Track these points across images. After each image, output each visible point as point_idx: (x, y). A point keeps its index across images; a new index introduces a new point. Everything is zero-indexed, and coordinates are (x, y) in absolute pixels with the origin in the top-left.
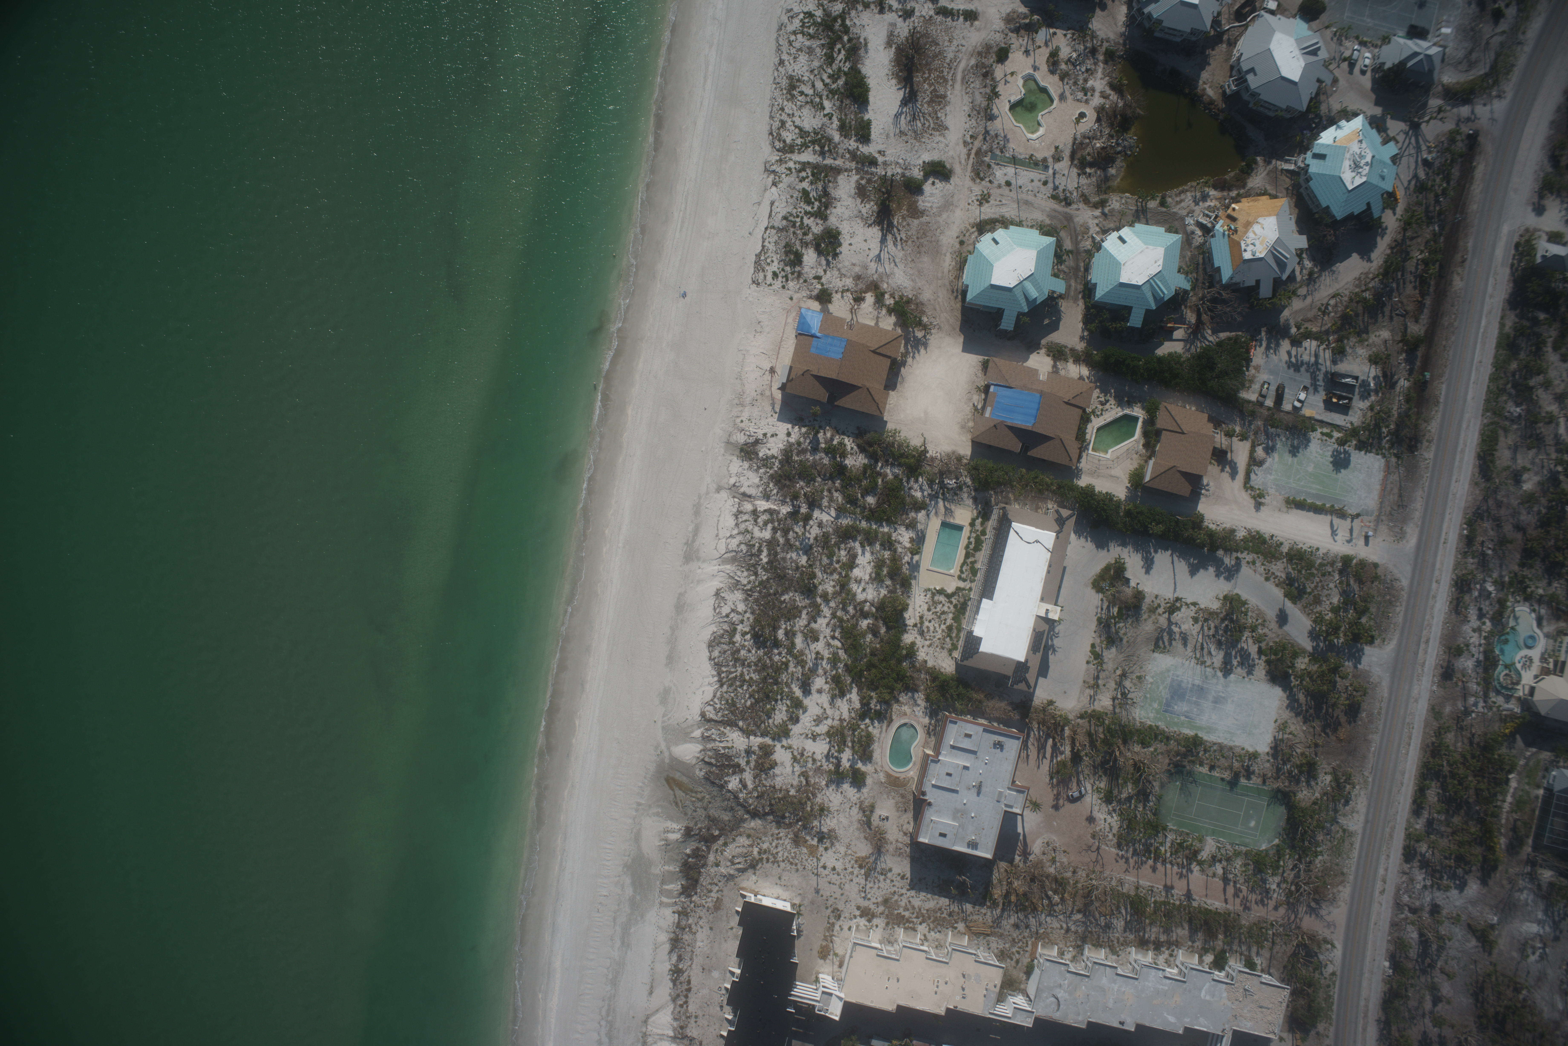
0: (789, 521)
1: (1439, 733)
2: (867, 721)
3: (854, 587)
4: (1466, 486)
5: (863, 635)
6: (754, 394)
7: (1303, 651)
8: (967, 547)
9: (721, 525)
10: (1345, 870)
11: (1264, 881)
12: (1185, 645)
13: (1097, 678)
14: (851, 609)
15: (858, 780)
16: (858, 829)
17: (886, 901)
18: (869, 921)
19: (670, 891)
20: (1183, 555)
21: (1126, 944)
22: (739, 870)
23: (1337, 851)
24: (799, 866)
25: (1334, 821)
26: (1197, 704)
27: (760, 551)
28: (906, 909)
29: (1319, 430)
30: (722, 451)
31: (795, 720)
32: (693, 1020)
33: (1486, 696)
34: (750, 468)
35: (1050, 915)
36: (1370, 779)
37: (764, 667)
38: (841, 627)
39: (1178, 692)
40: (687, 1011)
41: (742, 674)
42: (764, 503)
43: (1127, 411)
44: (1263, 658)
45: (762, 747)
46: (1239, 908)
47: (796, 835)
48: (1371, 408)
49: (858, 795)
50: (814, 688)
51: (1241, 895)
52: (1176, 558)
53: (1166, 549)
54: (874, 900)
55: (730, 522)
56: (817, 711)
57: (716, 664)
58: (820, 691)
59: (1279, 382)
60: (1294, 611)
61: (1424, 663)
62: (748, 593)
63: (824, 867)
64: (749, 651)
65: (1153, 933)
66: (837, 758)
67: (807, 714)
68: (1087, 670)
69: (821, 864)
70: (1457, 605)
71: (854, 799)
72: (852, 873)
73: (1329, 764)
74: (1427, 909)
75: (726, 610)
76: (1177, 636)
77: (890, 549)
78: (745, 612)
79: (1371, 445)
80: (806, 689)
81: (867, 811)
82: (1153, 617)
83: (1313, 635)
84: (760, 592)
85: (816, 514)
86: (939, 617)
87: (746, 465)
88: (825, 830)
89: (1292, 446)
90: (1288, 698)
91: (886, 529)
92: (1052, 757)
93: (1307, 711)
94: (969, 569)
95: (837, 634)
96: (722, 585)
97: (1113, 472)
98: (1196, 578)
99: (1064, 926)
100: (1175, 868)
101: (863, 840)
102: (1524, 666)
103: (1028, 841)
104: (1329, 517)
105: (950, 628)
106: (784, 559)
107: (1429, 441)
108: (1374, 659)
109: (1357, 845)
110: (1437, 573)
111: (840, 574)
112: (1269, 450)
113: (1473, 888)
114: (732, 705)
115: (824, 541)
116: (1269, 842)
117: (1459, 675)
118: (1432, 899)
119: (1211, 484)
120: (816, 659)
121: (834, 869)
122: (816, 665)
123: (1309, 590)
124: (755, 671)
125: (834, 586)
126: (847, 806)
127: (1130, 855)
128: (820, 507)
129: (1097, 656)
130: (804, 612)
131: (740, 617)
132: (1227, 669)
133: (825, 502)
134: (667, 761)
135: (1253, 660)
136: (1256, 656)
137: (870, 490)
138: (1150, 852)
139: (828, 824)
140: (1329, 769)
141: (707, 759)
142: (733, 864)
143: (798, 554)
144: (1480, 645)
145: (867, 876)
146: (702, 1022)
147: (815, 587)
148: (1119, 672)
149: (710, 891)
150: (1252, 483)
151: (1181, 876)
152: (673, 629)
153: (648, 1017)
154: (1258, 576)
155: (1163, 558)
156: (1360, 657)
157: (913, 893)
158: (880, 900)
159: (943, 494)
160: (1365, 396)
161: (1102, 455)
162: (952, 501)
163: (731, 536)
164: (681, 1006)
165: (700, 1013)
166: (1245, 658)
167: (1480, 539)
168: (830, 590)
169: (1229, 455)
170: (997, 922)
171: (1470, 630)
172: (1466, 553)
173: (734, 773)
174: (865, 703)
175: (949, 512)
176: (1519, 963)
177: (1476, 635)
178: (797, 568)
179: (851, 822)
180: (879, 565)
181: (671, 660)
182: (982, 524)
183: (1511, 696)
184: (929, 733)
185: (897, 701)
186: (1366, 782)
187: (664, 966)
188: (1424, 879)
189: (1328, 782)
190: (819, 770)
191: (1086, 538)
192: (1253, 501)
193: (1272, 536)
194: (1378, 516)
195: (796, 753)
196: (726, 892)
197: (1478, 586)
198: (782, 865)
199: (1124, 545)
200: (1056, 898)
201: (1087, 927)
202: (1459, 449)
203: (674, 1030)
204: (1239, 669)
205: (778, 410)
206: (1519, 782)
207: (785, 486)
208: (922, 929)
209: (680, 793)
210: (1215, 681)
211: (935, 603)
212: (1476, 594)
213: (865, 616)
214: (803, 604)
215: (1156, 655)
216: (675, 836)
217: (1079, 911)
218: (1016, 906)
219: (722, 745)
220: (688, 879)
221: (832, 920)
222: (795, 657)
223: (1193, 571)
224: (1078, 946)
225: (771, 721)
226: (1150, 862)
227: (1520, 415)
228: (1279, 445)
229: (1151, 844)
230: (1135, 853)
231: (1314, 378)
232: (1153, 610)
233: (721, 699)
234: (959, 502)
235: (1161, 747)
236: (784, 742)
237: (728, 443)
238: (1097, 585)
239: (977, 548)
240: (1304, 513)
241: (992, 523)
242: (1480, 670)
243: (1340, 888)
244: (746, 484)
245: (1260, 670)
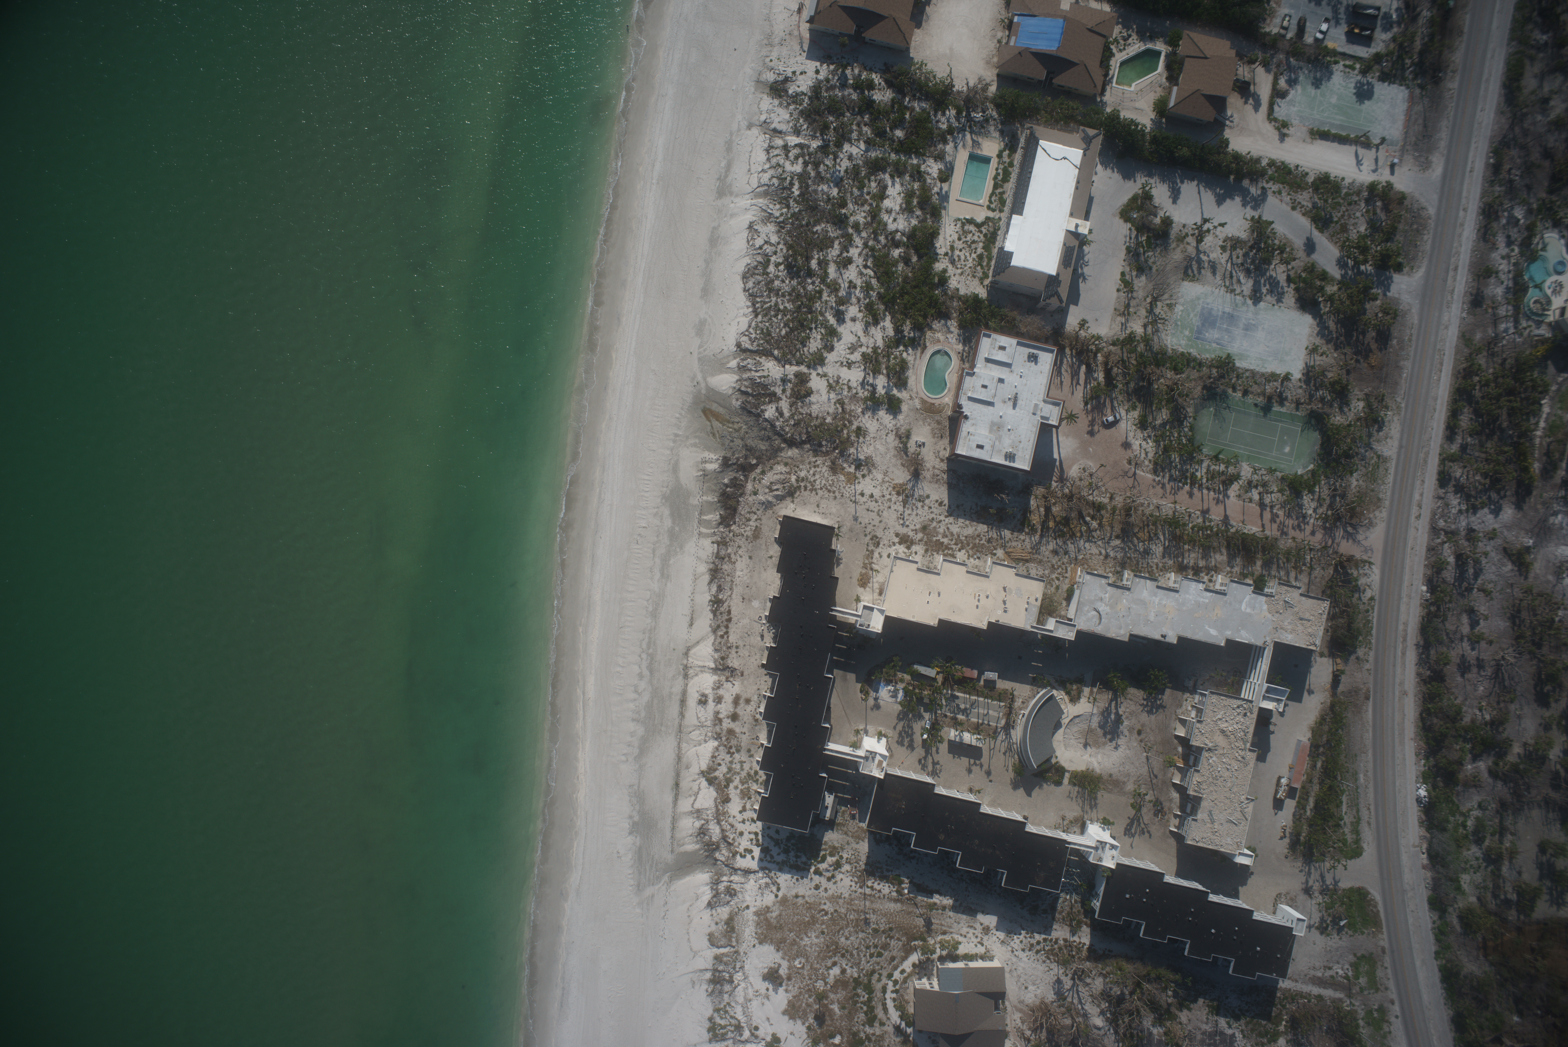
0: (819, 155)
1: (1470, 358)
2: (901, 348)
3: (885, 217)
4: (1492, 115)
5: (895, 263)
6: (782, 34)
7: (1333, 279)
8: (995, 178)
9: (753, 160)
10: (1381, 496)
11: (1301, 506)
12: (1214, 273)
13: (1128, 306)
14: (882, 239)
15: (894, 406)
16: (895, 456)
17: (924, 528)
18: (908, 548)
19: (709, 522)
20: (1209, 185)
21: (1165, 569)
22: (776, 497)
23: (1372, 477)
24: (837, 494)
25: (1369, 446)
26: (1227, 331)
27: (791, 184)
28: (945, 536)
29: (1342, 63)
30: (753, 90)
31: (831, 349)
32: (733, 650)
33: (1516, 322)
34: (781, 104)
35: (1088, 541)
36: (1403, 405)
37: (798, 296)
38: (874, 256)
39: (1208, 320)
40: (728, 641)
41: (776, 304)
42: (794, 138)
43: (1150, 46)
44: (1292, 286)
45: (797, 375)
46: (1276, 533)
47: (833, 463)
48: (1394, 39)
49: (894, 422)
50: (848, 317)
51: (1278, 520)
52: (1202, 189)
53: (1192, 180)
54: (913, 527)
55: (763, 157)
56: (852, 339)
57: (750, 295)
58: (853, 320)
59: (1300, 15)
60: (1321, 240)
61: (1453, 290)
62: (781, 225)
63: (862, 494)
64: (783, 281)
65: (1192, 558)
66: (872, 385)
67: (841, 342)
68: (1118, 298)
69: (858, 492)
70: (1485, 234)
71: (890, 426)
72: (890, 500)
73: (1361, 391)
74: (1463, 533)
75: (759, 242)
76: (1206, 265)
77: (919, 181)
78: (779, 243)
79: (1395, 76)
80: (840, 317)
81: (904, 437)
82: (1182, 246)
83: (1341, 263)
84: (792, 224)
85: (846, 147)
86: (970, 246)
87: (776, 102)
88: (862, 457)
89: (1315, 78)
90: (1318, 325)
91: (915, 161)
92: (1086, 383)
93: (1337, 338)
94: (997, 200)
95: (869, 264)
96: (754, 219)
97: (1137, 105)
98: (1222, 207)
99: (1103, 552)
100: (1212, 493)
101: (900, 467)
102: (1554, 292)
103: (1065, 467)
104: (1353, 148)
105: (980, 257)
106: (816, 191)
107: (1454, 72)
108: (1404, 287)
109: (1392, 471)
110: (1464, 201)
111: (871, 205)
112: (1292, 82)
113: (1508, 513)
114: (767, 334)
115: (854, 172)
116: (1304, 468)
117: (1489, 302)
118: (1468, 524)
119: (1235, 116)
120: (849, 287)
121: (872, 496)
122: (849, 294)
123: (1335, 219)
124: (789, 301)
125: (865, 218)
126: (883, 433)
127: (1166, 480)
128: (849, 141)
129: (1127, 285)
130: (837, 242)
131: (773, 248)
132: (1256, 297)
133: (854, 135)
134: (704, 392)
135: (1282, 288)
136: (1285, 284)
137: (899, 123)
138: (1186, 478)
139: (865, 450)
140: (1361, 395)
141: (743, 389)
142: (771, 490)
143: (829, 186)
144: (1509, 272)
145: (905, 503)
146: (744, 652)
147: (847, 218)
148: (1149, 300)
149: (749, 520)
150: (1276, 115)
151: (1218, 501)
152: (708, 262)
153: (688, 649)
154: (1284, 205)
155: (1189, 189)
156: (1389, 285)
157: (951, 519)
158: (918, 526)
159: (970, 127)
160: (1387, 28)
161: (1126, 88)
162: (979, 134)
163: (763, 171)
164: (722, 637)
165: (741, 643)
166: (1274, 285)
167: (1507, 167)
168: (862, 221)
169: (1252, 87)
170: (1036, 549)
171: (1498, 258)
172: (1492, 181)
173: (770, 402)
174: (898, 330)
175: (976, 144)
176: (1554, 586)
177: (1505, 262)
178: (829, 199)
179: (888, 449)
180: (909, 196)
181: (706, 292)
182: (1009, 156)
183: (1542, 322)
184: (962, 360)
185: (931, 328)
186: (1399, 408)
187: (704, 597)
188: (1459, 504)
189: (1360, 408)
190: (854, 397)
191: (1113, 169)
192: (1277, 133)
193: (1297, 166)
194: (1403, 146)
195: (831, 381)
196: (764, 521)
197: (1506, 214)
198: (820, 492)
199: (1150, 175)
200: (1095, 524)
201: (1126, 553)
202: (1484, 78)
203: (715, 661)
204: (1268, 297)
205: (806, 48)
206: (1551, 407)
207: (815, 121)
208: (961, 556)
209: (717, 424)
210: (1244, 308)
211: (966, 233)
212: (1504, 221)
213: (897, 245)
214: (835, 235)
215: (1186, 283)
216: (712, 467)
217: (1117, 537)
218: (1054, 532)
219: (758, 374)
220: (726, 509)
221: (871, 547)
222: (828, 287)
223: (1220, 201)
224: (1118, 572)
225: (806, 349)
226: (1187, 488)
227: (1546, 43)
228: (1301, 78)
229: (1187, 470)
230: (1171, 479)
231: (1335, 11)
232: (1181, 239)
233: (756, 329)
234: (987, 135)
235: (1194, 374)
236: (820, 370)
237: (758, 81)
238: (1125, 214)
239: (1006, 179)
240: (1328, 143)
241: (1018, 157)
242: (1510, 296)
243: (1377, 513)
244: (777, 120)
245: (1290, 298)
